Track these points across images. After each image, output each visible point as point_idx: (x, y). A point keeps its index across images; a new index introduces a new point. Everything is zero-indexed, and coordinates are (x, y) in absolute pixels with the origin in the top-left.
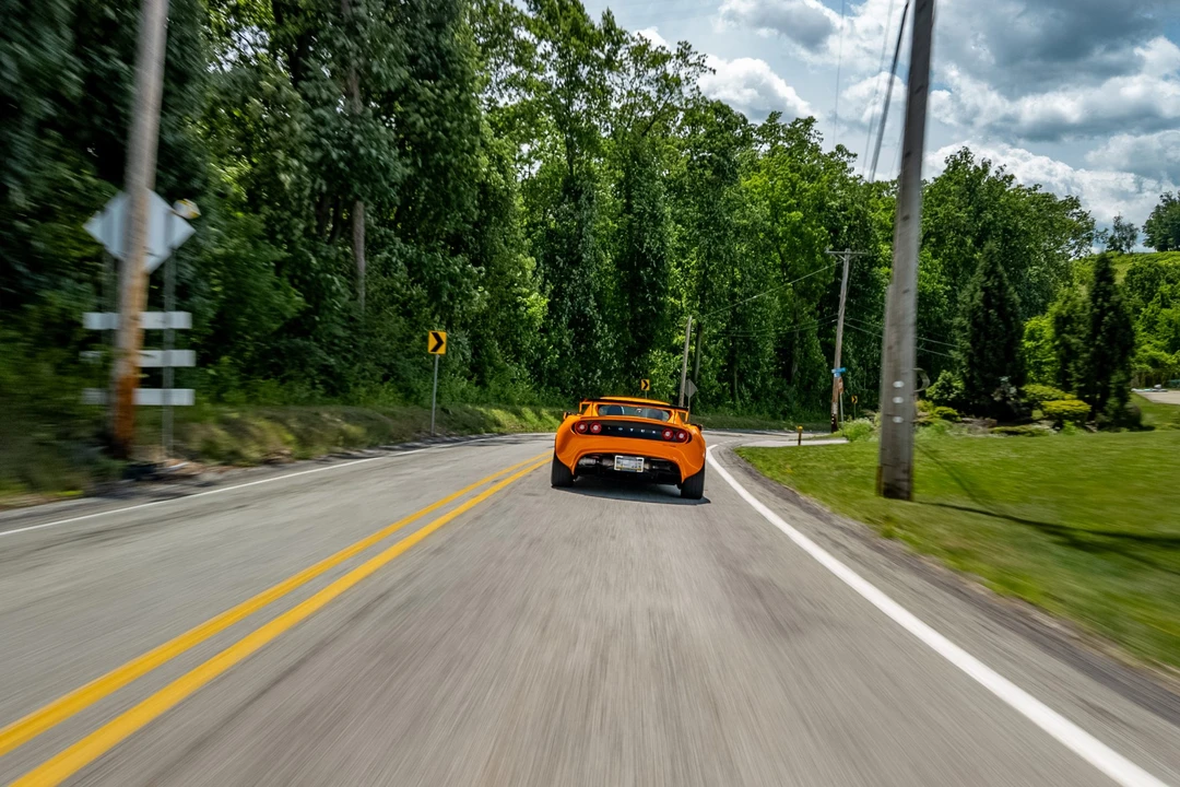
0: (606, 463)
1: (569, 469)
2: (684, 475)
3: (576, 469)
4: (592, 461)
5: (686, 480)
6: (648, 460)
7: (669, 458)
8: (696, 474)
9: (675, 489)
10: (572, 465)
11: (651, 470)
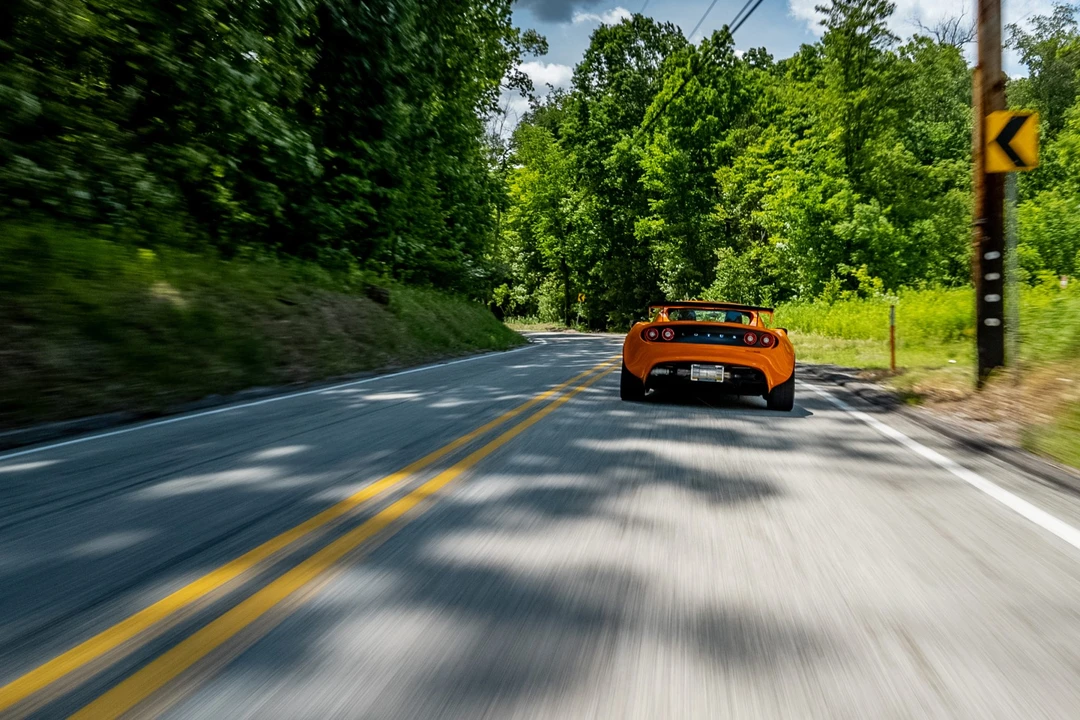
0: (681, 372)
1: (640, 380)
2: (771, 383)
3: (647, 379)
4: (666, 372)
5: (773, 389)
6: (728, 367)
7: (754, 364)
8: (785, 383)
9: (760, 400)
10: (643, 376)
11: (732, 379)
